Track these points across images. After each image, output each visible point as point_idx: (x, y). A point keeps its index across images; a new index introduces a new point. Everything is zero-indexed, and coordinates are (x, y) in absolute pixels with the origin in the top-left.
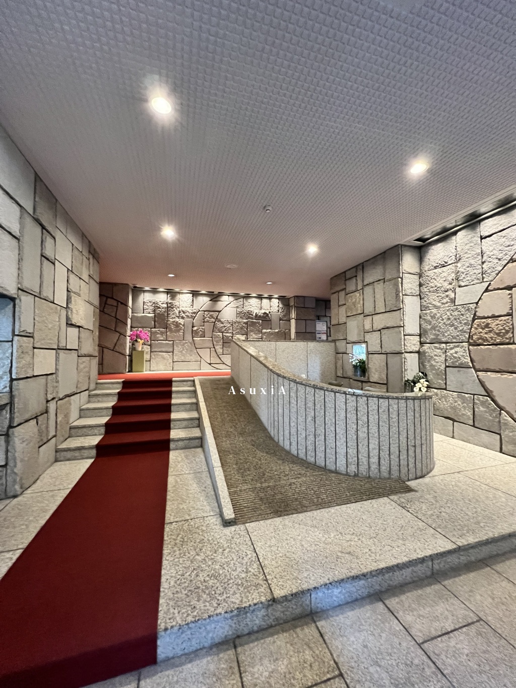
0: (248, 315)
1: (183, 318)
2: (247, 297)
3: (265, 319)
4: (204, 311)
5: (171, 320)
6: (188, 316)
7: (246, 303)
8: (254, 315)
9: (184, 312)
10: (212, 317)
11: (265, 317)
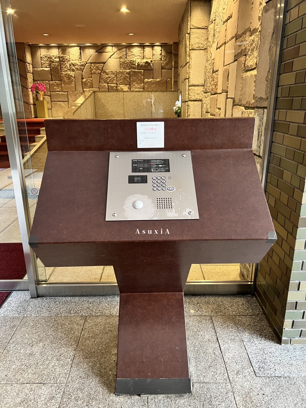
0: (131, 65)
1: (73, 70)
2: (130, 46)
3: (147, 68)
4: (91, 63)
5: (63, 73)
6: (77, 69)
7: (129, 53)
8: (136, 65)
9: (74, 65)
10: (98, 68)
11: (147, 67)
